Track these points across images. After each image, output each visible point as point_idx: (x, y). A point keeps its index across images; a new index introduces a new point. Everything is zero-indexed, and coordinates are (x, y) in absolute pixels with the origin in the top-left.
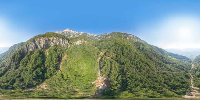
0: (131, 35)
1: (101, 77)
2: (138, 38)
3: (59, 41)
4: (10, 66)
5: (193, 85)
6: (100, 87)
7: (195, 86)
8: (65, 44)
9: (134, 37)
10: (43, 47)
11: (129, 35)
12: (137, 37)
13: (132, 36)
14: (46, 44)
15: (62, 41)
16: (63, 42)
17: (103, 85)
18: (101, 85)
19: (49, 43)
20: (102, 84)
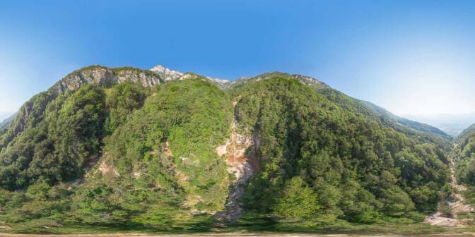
0: (309, 78)
1: (238, 135)
2: (326, 85)
3: (139, 77)
4: (21, 125)
5: (454, 180)
6: (238, 175)
7: (460, 182)
8: (152, 84)
9: (316, 82)
10: (100, 82)
11: (305, 77)
12: (323, 83)
13: (311, 79)
14: (107, 79)
15: (144, 77)
16: (147, 80)
17: (244, 169)
18: (239, 169)
19: (115, 79)
20: (241, 166)
